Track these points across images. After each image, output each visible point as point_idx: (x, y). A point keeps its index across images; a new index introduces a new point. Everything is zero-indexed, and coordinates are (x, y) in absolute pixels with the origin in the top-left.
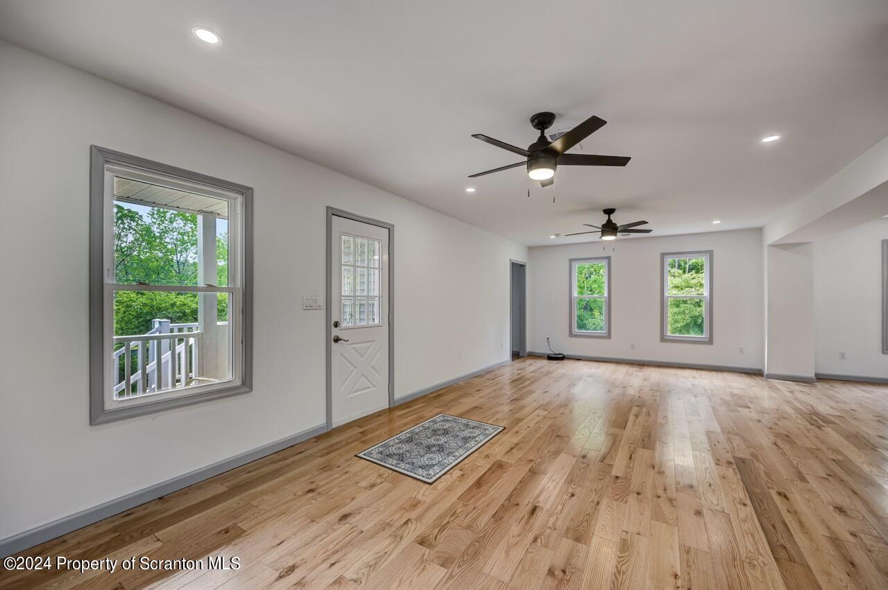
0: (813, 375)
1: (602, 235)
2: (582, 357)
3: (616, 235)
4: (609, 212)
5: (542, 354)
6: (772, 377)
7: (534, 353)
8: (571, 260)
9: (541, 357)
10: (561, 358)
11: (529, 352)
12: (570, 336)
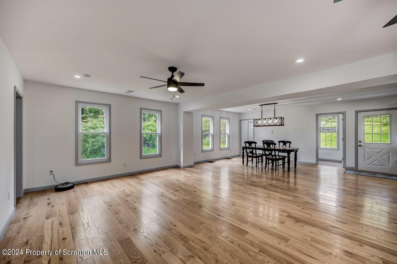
0: (193, 164)
2: (90, 180)
4: (173, 70)
5: (45, 187)
6: (185, 167)
7: (33, 189)
8: (77, 102)
9: (43, 191)
10: (72, 187)
11: (25, 190)
12: (76, 165)
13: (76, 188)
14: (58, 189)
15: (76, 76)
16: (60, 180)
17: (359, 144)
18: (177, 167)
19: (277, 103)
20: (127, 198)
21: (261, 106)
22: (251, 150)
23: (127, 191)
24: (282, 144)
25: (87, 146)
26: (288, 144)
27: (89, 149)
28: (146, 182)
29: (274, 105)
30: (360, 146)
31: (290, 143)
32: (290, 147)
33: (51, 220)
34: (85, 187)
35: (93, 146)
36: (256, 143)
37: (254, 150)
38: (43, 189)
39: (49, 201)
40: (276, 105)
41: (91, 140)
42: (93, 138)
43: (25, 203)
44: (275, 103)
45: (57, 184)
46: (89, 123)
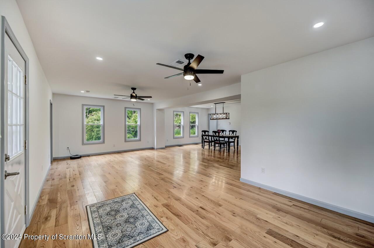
0: (165, 147)
1: (131, 99)
2: (91, 154)
3: (136, 99)
4: (134, 89)
5: (64, 157)
6: (157, 149)
7: (58, 158)
8: (83, 105)
9: (64, 159)
10: (80, 157)
11: (54, 158)
12: (82, 145)
13: (82, 158)
14: (72, 158)
15: (82, 92)
16: (73, 153)
18: (153, 149)
19: (225, 103)
20: (111, 163)
21: (215, 104)
22: (206, 137)
23: (112, 160)
24: (231, 132)
25: (93, 134)
26: (235, 133)
27: (94, 137)
28: (126, 156)
29: (222, 104)
31: (236, 132)
32: (229, 134)
33: (69, 169)
34: (88, 158)
35: (97, 135)
36: (208, 132)
37: (207, 137)
38: (63, 158)
39: (67, 163)
41: (96, 130)
42: (98, 128)
43: (55, 164)
45: (71, 155)
46: (94, 116)
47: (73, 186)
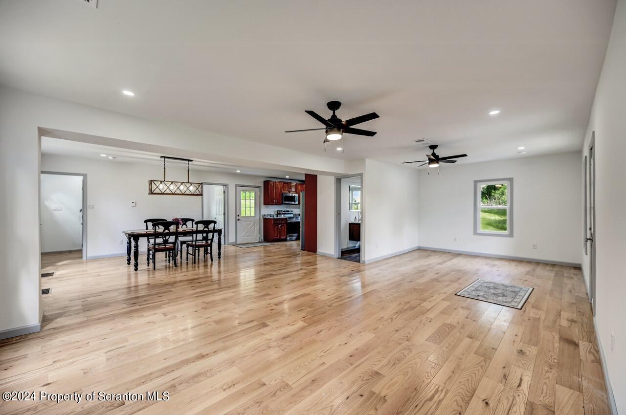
17: (238, 218)
19: (192, 161)
29: (185, 161)
30: (238, 220)
40: (190, 162)
44: (189, 160)
47: (521, 352)
